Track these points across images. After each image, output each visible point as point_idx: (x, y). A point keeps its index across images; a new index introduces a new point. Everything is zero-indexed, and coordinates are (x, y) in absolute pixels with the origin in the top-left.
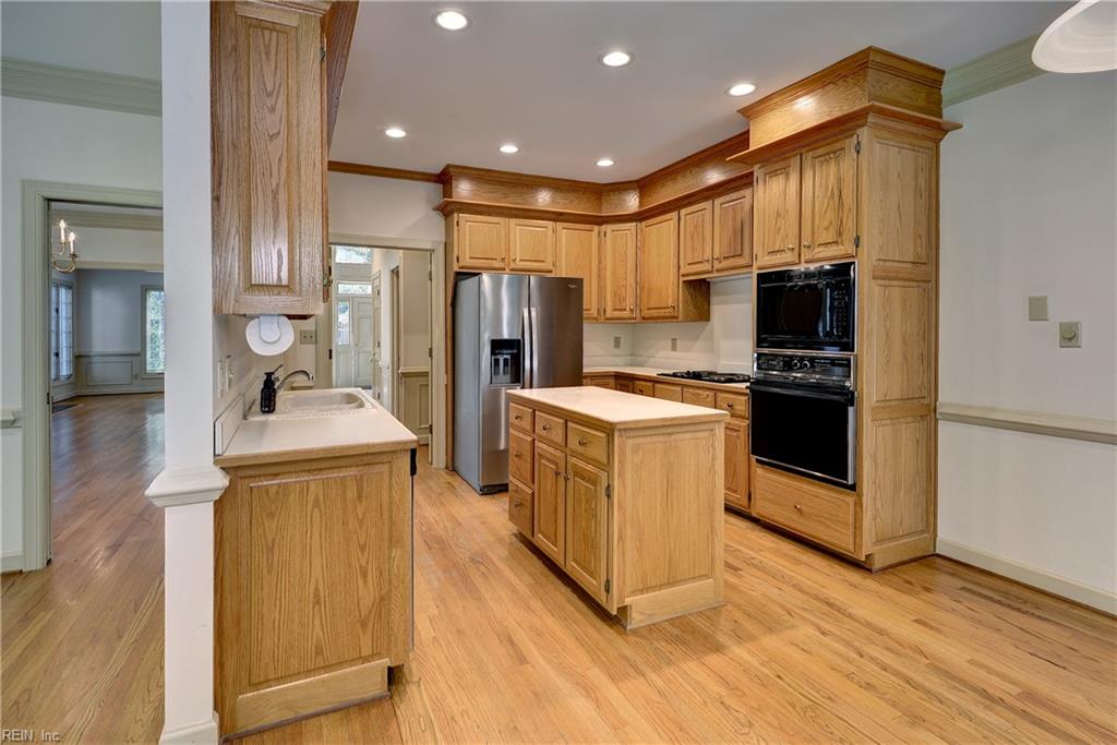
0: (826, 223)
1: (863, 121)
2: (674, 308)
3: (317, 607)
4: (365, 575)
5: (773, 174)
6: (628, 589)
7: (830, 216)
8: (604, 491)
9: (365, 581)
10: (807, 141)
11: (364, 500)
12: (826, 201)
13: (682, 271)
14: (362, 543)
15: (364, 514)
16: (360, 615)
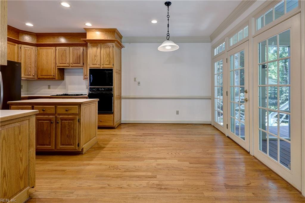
0: (107, 60)
1: (114, 42)
2: (54, 76)
3: (5, 178)
4: (21, 160)
5: (94, 46)
6: (83, 144)
7: (108, 59)
8: (77, 121)
9: (22, 162)
10: (102, 42)
11: (21, 133)
12: (107, 56)
13: (58, 65)
14: (21, 149)
15: (21, 139)
16: (20, 175)
